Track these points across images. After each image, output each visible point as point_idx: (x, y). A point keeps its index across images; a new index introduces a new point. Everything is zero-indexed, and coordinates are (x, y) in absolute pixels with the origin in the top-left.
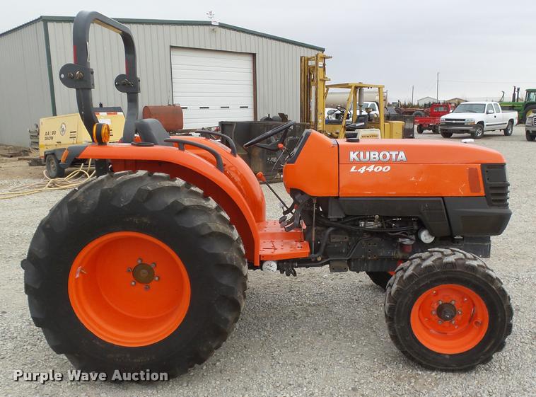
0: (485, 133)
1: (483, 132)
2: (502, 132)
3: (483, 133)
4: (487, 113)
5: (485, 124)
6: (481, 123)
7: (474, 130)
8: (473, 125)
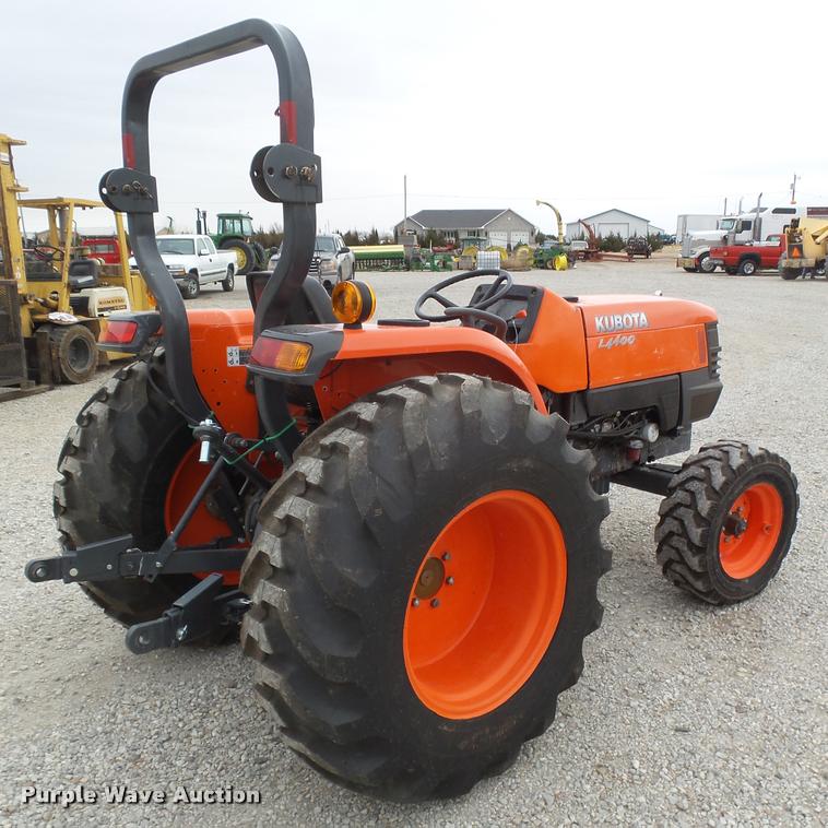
0: (202, 288)
1: (198, 285)
2: (219, 286)
3: (198, 288)
4: (200, 255)
5: (199, 273)
6: (194, 271)
7: (186, 284)
8: (182, 275)
